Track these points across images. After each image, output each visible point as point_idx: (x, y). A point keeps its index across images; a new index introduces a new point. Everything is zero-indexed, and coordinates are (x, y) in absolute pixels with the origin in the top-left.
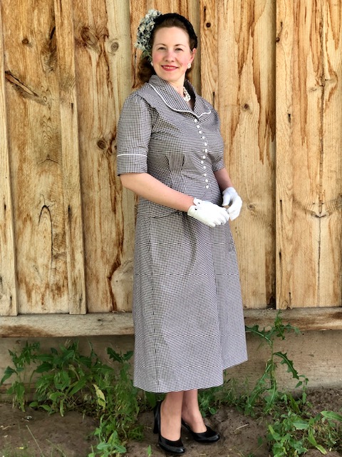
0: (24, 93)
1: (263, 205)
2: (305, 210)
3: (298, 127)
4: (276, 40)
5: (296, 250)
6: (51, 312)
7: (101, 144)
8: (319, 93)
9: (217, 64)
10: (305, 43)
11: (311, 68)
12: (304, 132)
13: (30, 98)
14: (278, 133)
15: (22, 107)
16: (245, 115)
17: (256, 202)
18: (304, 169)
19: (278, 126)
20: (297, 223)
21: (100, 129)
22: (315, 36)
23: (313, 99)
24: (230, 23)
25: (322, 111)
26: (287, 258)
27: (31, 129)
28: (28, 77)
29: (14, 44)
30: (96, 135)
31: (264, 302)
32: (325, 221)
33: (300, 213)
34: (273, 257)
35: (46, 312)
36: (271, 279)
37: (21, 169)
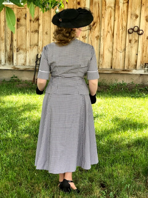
1: (111, 50)
2: (118, 51)
3: (118, 36)
4: (115, 21)
5: (116, 58)
7: (83, 37)
8: (122, 30)
9: (104, 24)
10: (120, 21)
11: (120, 26)
12: (119, 37)
14: (114, 37)
16: (109, 33)
17: (110, 49)
18: (119, 44)
19: (114, 35)
20: (117, 53)
21: (83, 34)
22: (122, 20)
23: (121, 31)
24: (107, 17)
25: (122, 33)
26: (115, 60)
30: (82, 35)
31: (110, 67)
32: (122, 53)
33: (117, 52)
34: (112, 59)
36: (112, 63)
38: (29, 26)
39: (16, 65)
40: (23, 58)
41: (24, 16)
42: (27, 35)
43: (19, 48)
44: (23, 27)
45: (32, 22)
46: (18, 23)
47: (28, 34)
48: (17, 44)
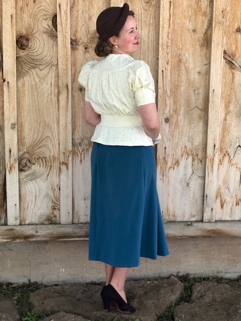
0: (233, 66)
6: (236, 219)
13: (237, 70)
15: (231, 75)
27: (235, 92)
28: (237, 55)
29: (231, 32)
35: (233, 219)
37: (225, 120)
38: (69, 66)
39: (18, 222)
40: (44, 193)
41: (47, 24)
42: (63, 103)
43: (27, 155)
44: (45, 72)
45: (81, 49)
46: (23, 53)
47: (63, 97)
48: (20, 141)
